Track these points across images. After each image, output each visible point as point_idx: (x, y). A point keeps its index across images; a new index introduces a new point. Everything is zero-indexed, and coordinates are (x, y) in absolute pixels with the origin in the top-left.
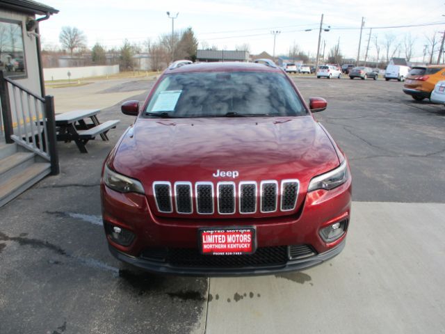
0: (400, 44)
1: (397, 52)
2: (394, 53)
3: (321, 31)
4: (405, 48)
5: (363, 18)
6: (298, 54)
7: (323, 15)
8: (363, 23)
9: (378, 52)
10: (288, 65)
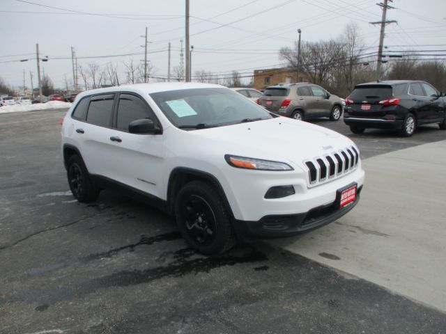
0: (103, 73)
4: (109, 76)
5: (72, 48)
8: (73, 53)
9: (85, 81)
10: (4, 99)
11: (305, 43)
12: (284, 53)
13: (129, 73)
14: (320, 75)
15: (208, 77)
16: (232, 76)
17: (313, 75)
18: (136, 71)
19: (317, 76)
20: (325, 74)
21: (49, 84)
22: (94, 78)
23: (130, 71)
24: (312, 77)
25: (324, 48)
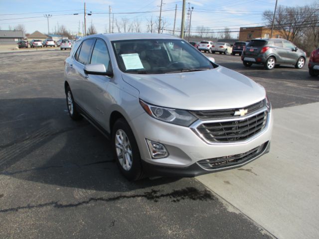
0: (132, 25)
1: (131, 30)
2: (129, 31)
3: (85, 15)
4: (135, 27)
5: (110, 6)
6: (63, 32)
7: (85, 3)
8: (110, 10)
9: (119, 30)
11: (285, 7)
12: (267, 14)
13: (149, 26)
14: (293, 33)
15: (206, 31)
16: (224, 31)
17: (287, 34)
18: (154, 25)
19: (290, 34)
20: (298, 32)
21: (94, 31)
22: (125, 28)
23: (150, 24)
24: (286, 35)
25: (300, 11)
